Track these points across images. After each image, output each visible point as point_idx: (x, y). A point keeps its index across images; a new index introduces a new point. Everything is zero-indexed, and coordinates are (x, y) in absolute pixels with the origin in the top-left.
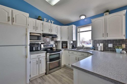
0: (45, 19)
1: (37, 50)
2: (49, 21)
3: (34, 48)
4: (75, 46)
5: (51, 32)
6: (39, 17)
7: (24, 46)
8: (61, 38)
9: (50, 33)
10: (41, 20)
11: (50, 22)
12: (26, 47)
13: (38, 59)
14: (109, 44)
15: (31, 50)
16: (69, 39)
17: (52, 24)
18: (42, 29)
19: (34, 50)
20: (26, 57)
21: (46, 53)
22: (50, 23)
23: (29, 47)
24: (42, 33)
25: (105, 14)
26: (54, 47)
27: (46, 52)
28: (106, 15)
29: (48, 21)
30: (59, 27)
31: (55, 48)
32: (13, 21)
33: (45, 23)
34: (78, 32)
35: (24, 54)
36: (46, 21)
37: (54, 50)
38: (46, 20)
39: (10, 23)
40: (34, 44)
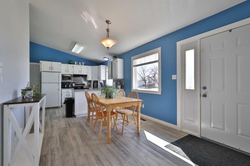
0: (76, 62)
1: (68, 87)
3: (66, 85)
5: (81, 72)
6: (71, 61)
7: (58, 84)
8: (92, 78)
9: (80, 74)
10: (72, 64)
11: (80, 64)
13: (67, 93)
15: (63, 87)
17: (83, 66)
18: (72, 71)
19: (66, 87)
20: (59, 90)
23: (60, 84)
24: (72, 74)
33: (75, 66)
35: (58, 88)
36: (77, 64)
39: (51, 70)
40: (66, 83)
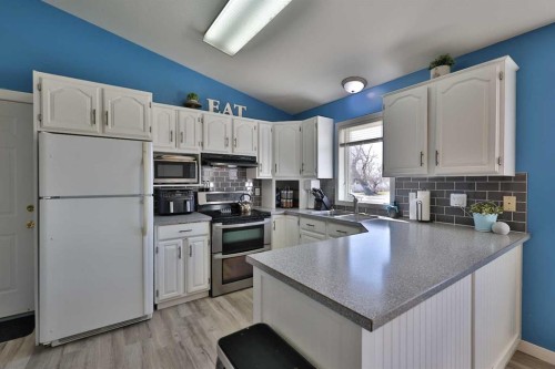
0: (211, 102)
1: (181, 212)
2: (228, 106)
3: (172, 204)
4: (325, 199)
5: (234, 146)
6: (192, 96)
7: (138, 199)
8: (274, 170)
9: (228, 151)
10: (198, 107)
11: (230, 111)
12: (142, 202)
13: (181, 240)
14: (452, 195)
15: (161, 211)
16: (305, 174)
17: (240, 117)
18: (199, 139)
19: (172, 211)
20: (143, 232)
21: (212, 223)
22: (231, 116)
23: (150, 201)
24: (198, 151)
25: (433, 72)
26: (246, 203)
27: (210, 218)
28: (437, 75)
29: (221, 110)
30: (266, 126)
31: (248, 207)
32: (105, 122)
33: (210, 116)
34: (343, 145)
35: (137, 223)
36: (215, 111)
37: (245, 211)
38: (215, 104)
39: (97, 129)
40: (173, 191)
